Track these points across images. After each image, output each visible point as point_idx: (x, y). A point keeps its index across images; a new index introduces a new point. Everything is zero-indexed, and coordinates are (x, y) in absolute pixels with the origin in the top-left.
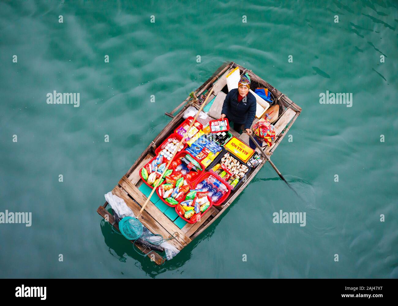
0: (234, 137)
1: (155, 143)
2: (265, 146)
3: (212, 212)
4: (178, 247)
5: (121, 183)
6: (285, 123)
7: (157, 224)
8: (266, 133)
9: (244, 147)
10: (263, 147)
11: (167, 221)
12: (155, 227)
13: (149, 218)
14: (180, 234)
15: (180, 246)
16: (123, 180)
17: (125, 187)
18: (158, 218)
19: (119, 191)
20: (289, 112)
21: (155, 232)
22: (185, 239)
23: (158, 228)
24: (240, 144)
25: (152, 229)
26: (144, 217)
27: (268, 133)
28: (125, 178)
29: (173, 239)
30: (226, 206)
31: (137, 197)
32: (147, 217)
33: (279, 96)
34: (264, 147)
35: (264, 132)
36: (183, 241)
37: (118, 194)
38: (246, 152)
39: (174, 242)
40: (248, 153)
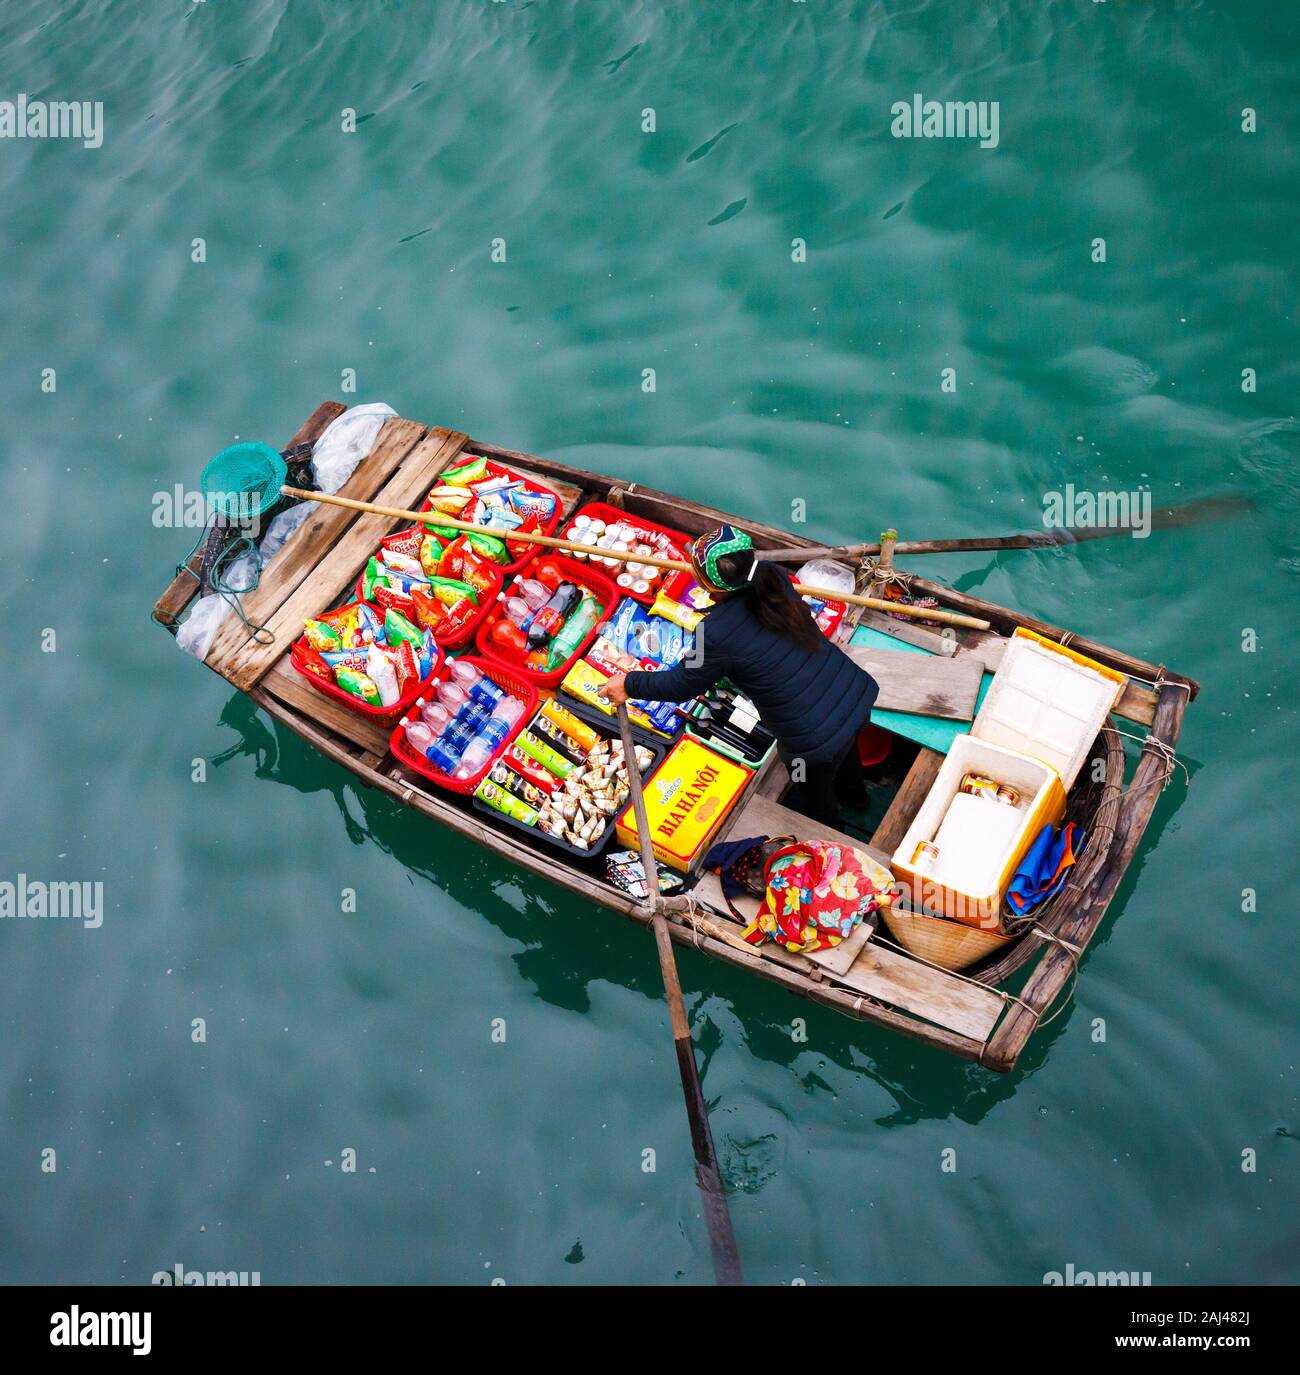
0: (749, 772)
1: (632, 494)
2: (738, 915)
3: (373, 745)
4: (218, 653)
5: (436, 433)
6: (907, 993)
7: (301, 573)
8: (787, 884)
9: (701, 818)
10: (730, 905)
11: (316, 604)
12: (289, 569)
13: (318, 547)
14: (268, 649)
15: (221, 659)
16: (449, 436)
17: (424, 449)
18: (321, 574)
19: (408, 437)
20: (981, 1005)
21: (269, 575)
22: (247, 668)
23: (284, 580)
24: (714, 801)
25: (279, 563)
26: (322, 532)
27: (788, 892)
28: (457, 437)
29: (245, 632)
30: (402, 788)
31: (393, 494)
32: (323, 541)
33: (1056, 933)
34: (733, 910)
35: (790, 873)
36: (239, 663)
37: (393, 439)
38: (676, 826)
39: (235, 637)
40: (670, 835)
